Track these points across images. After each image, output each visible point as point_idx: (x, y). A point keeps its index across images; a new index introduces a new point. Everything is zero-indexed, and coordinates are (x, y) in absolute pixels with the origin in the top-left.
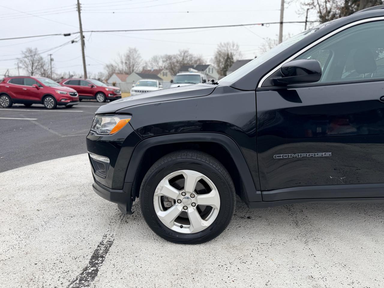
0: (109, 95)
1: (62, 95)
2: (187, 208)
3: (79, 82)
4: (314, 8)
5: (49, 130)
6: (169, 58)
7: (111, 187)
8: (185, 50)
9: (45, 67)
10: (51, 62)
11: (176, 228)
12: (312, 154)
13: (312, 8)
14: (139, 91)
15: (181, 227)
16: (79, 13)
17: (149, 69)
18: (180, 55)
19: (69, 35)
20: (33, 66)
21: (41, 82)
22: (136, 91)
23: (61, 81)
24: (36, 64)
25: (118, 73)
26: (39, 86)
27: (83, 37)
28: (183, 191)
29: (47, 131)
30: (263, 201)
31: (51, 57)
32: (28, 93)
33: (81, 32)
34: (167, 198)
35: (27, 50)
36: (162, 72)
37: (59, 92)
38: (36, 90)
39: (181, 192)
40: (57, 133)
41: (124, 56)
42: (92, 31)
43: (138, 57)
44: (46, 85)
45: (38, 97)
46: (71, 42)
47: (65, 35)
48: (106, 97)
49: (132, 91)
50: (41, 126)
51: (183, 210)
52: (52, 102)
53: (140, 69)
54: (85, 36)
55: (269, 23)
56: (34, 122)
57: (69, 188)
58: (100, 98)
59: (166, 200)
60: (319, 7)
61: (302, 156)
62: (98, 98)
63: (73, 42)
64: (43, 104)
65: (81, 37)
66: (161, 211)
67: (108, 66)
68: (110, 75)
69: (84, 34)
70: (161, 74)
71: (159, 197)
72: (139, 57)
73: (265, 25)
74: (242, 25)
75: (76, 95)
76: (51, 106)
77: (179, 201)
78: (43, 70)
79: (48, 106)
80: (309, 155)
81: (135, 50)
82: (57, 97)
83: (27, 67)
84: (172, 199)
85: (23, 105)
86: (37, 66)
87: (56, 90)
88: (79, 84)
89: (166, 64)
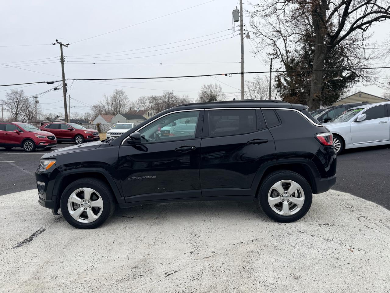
0: (88, 137)
1: (41, 139)
2: (86, 209)
3: (59, 126)
4: (278, 57)
5: (24, 170)
6: (155, 99)
7: (45, 199)
8: (170, 92)
9: (30, 109)
10: (36, 104)
11: (81, 220)
12: (147, 177)
13: (276, 57)
14: (115, 134)
15: (84, 220)
16: (63, 64)
17: (136, 109)
18: (165, 97)
19: (52, 83)
20: (17, 108)
21: (22, 127)
22: (111, 133)
23: (42, 125)
24: (21, 106)
25: (104, 114)
26: (20, 131)
27: (65, 85)
28: (84, 199)
29: (22, 171)
30: (126, 203)
31: (36, 99)
32: (9, 137)
33: (64, 80)
34: (76, 204)
35: (13, 92)
36: (147, 113)
37: (38, 136)
38: (16, 135)
39: (83, 200)
40: (30, 173)
41: (111, 97)
42: (74, 80)
43: (124, 98)
44: (27, 130)
45: (19, 141)
46: (53, 89)
47: (49, 83)
48: (84, 139)
49: (108, 134)
50: (18, 167)
51: (84, 210)
52: (31, 145)
53: (127, 109)
54: (67, 84)
55: (231, 74)
56: (12, 164)
57: (28, 208)
58: (79, 139)
59: (75, 205)
60: (282, 57)
61: (142, 178)
62: (77, 140)
63: (55, 89)
64: (23, 147)
65: (63, 85)
66: (72, 211)
67: (95, 107)
68: (96, 116)
69: (66, 82)
70: (146, 114)
71: (71, 203)
72: (126, 98)
73: (228, 75)
74: (208, 75)
75: (54, 138)
76: (30, 149)
77: (82, 205)
78: (28, 111)
79: (27, 149)
80: (145, 177)
81: (122, 92)
82: (36, 141)
83: (12, 109)
84: (78, 204)
85: (4, 148)
86: (22, 107)
87: (35, 135)
88: (59, 128)
89: (153, 104)
